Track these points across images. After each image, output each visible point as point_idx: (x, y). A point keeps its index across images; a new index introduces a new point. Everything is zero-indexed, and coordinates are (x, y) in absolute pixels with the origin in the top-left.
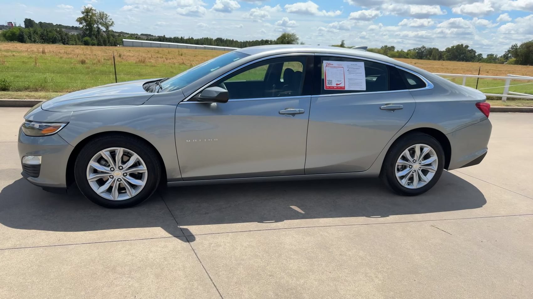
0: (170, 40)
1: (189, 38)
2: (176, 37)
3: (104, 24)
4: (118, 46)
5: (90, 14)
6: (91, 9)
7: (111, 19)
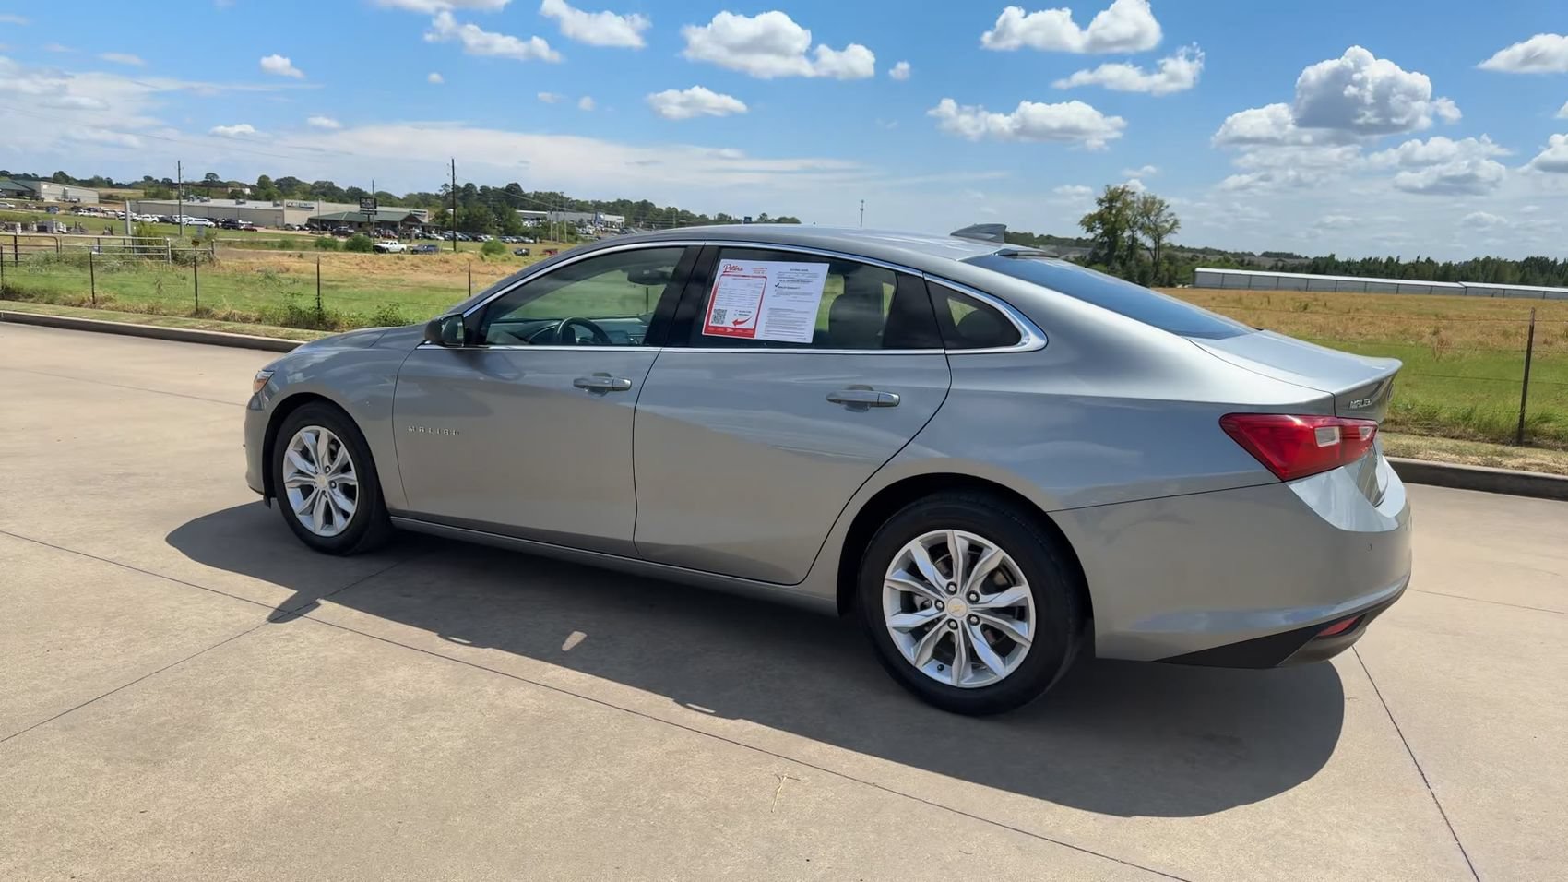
0: (1348, 268)
1: (1417, 262)
2: (1370, 259)
3: (1150, 228)
4: (1180, 286)
5: (1118, 204)
6: (1123, 191)
7: (1172, 214)
